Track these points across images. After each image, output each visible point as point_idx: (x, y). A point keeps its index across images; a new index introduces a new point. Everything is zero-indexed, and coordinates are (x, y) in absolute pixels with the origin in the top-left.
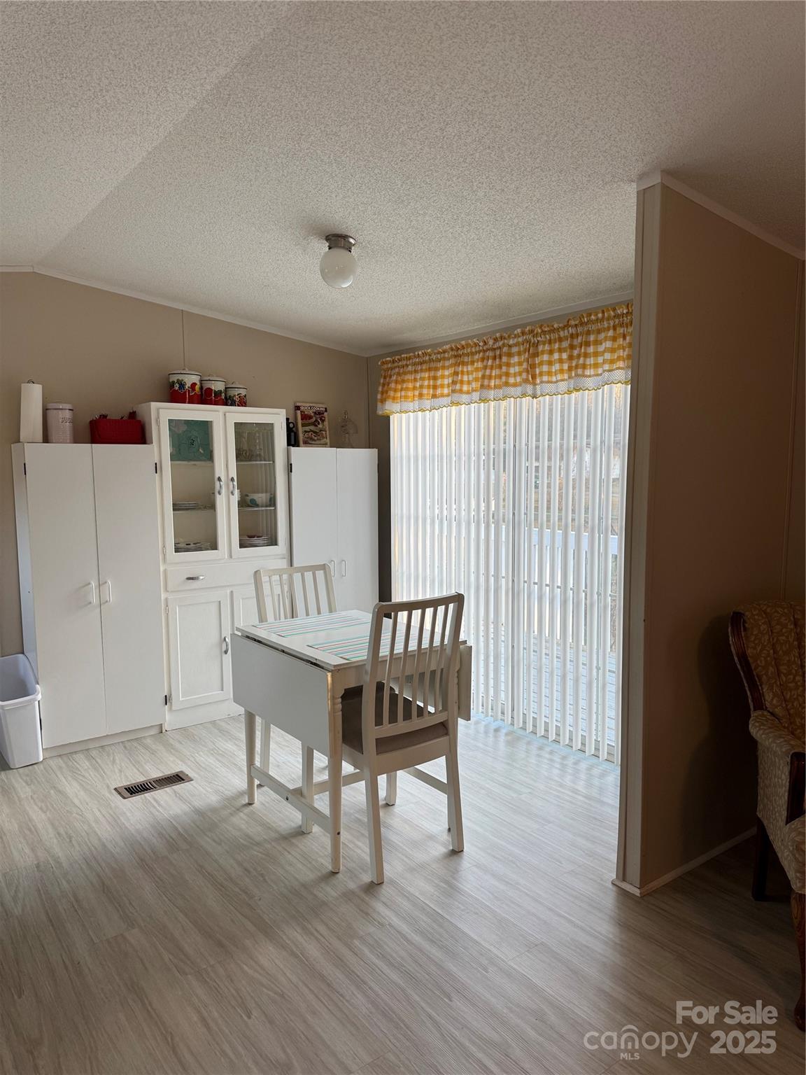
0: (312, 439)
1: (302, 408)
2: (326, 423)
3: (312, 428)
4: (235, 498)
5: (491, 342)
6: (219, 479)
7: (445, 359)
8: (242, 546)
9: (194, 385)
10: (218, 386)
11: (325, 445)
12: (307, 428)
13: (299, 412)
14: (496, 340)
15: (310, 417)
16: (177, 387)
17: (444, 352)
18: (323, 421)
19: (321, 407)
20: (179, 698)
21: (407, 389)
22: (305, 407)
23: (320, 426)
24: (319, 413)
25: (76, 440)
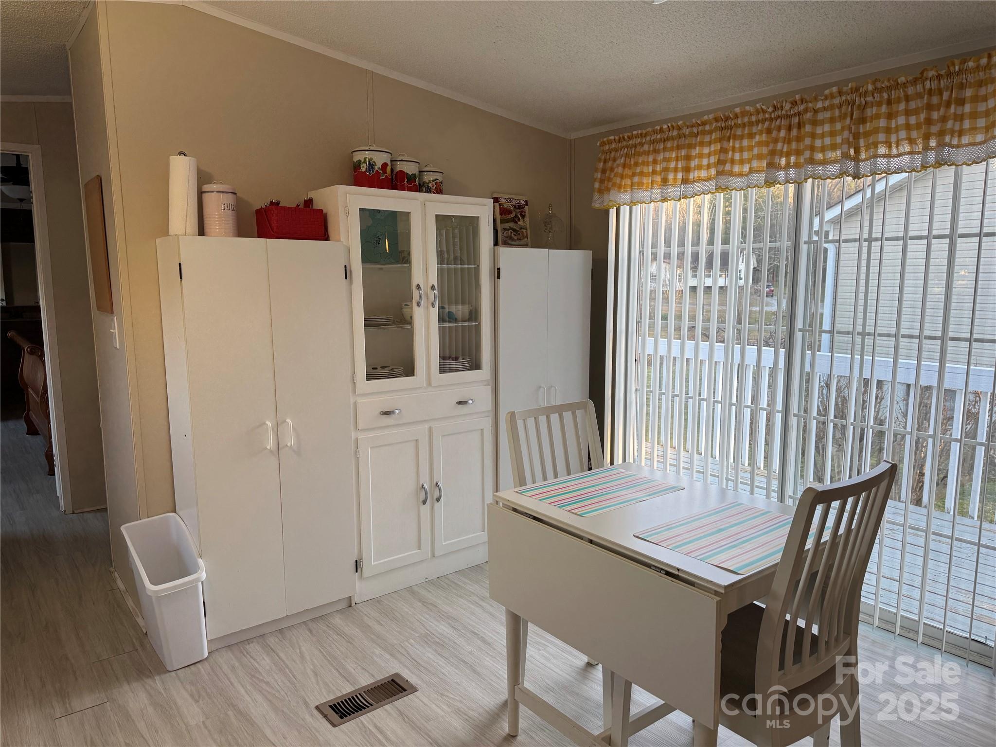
0: (511, 238)
1: (501, 200)
2: (527, 219)
3: (511, 225)
4: (434, 312)
5: (787, 106)
6: (418, 287)
7: (704, 133)
8: (442, 371)
9: (385, 165)
10: (410, 169)
11: (525, 245)
12: (507, 225)
13: (497, 205)
14: (794, 103)
15: (510, 212)
16: (364, 168)
17: (704, 124)
18: (523, 216)
19: (520, 199)
20: (371, 563)
21: (642, 174)
22: (504, 197)
23: (520, 223)
24: (519, 207)
25: (241, 232)
